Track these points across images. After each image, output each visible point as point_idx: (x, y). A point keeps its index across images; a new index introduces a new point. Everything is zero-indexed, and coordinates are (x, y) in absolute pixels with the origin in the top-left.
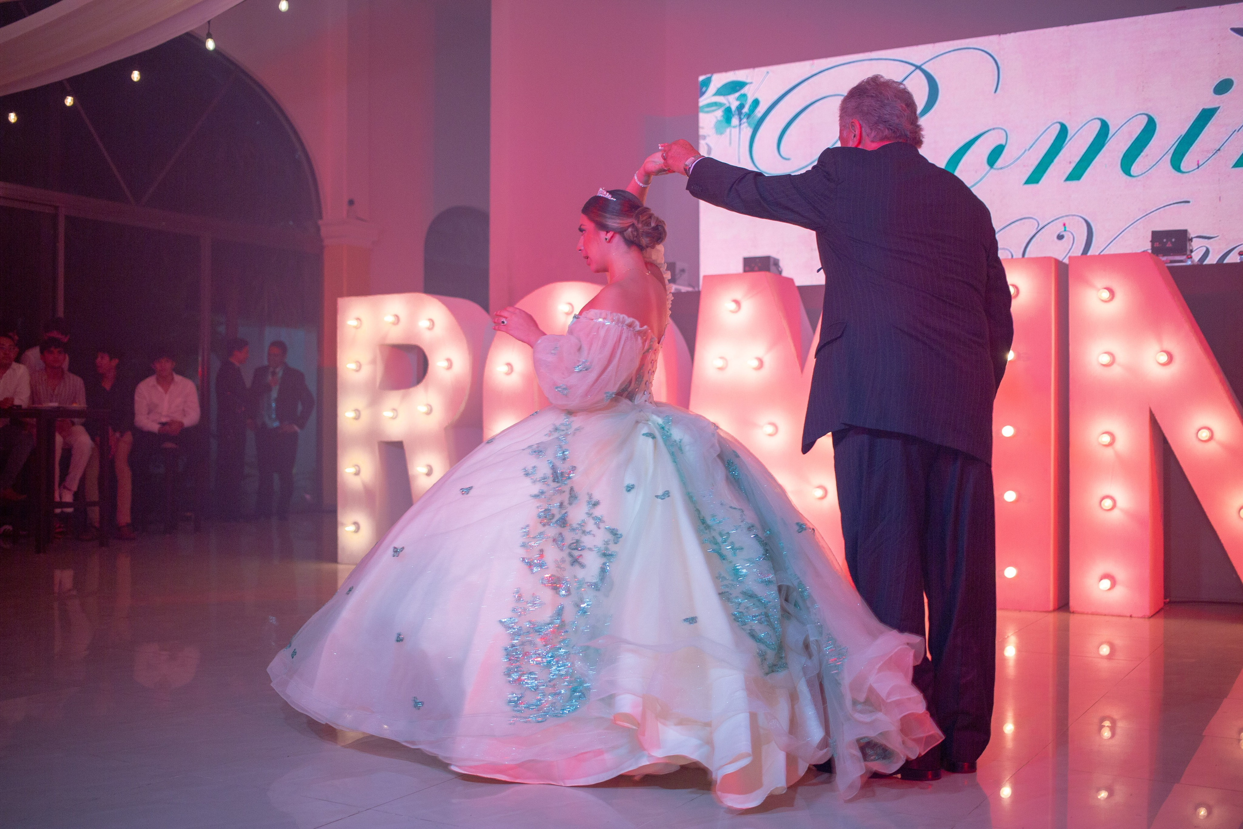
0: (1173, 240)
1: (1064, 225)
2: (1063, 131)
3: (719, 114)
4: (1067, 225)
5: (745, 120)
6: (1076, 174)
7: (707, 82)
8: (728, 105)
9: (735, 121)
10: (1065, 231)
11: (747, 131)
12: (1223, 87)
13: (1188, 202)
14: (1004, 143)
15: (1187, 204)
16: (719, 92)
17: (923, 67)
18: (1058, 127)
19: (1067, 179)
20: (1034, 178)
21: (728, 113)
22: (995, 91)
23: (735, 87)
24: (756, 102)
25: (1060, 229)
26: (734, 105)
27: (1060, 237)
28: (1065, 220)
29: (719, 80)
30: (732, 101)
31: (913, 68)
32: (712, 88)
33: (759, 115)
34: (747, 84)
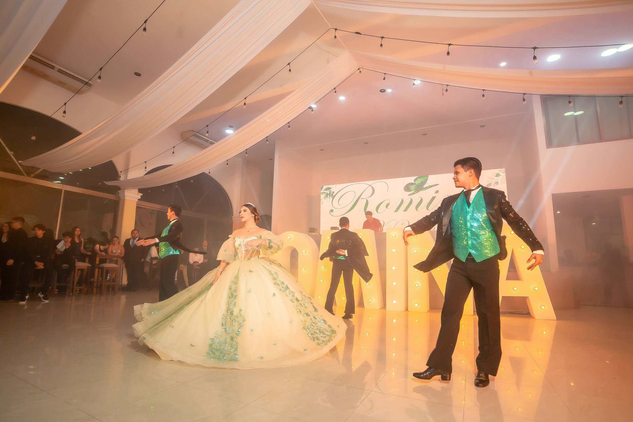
2: (402, 201)
3: (325, 194)
4: (404, 221)
5: (331, 196)
6: (406, 210)
7: (322, 188)
9: (329, 196)
11: (331, 199)
12: (437, 192)
14: (389, 203)
16: (324, 190)
17: (371, 185)
19: (404, 211)
20: (397, 210)
21: (327, 195)
22: (387, 191)
23: (329, 189)
24: (333, 192)
27: (402, 224)
29: (325, 187)
30: (328, 192)
31: (369, 186)
32: (324, 189)
33: (334, 195)
34: (331, 188)
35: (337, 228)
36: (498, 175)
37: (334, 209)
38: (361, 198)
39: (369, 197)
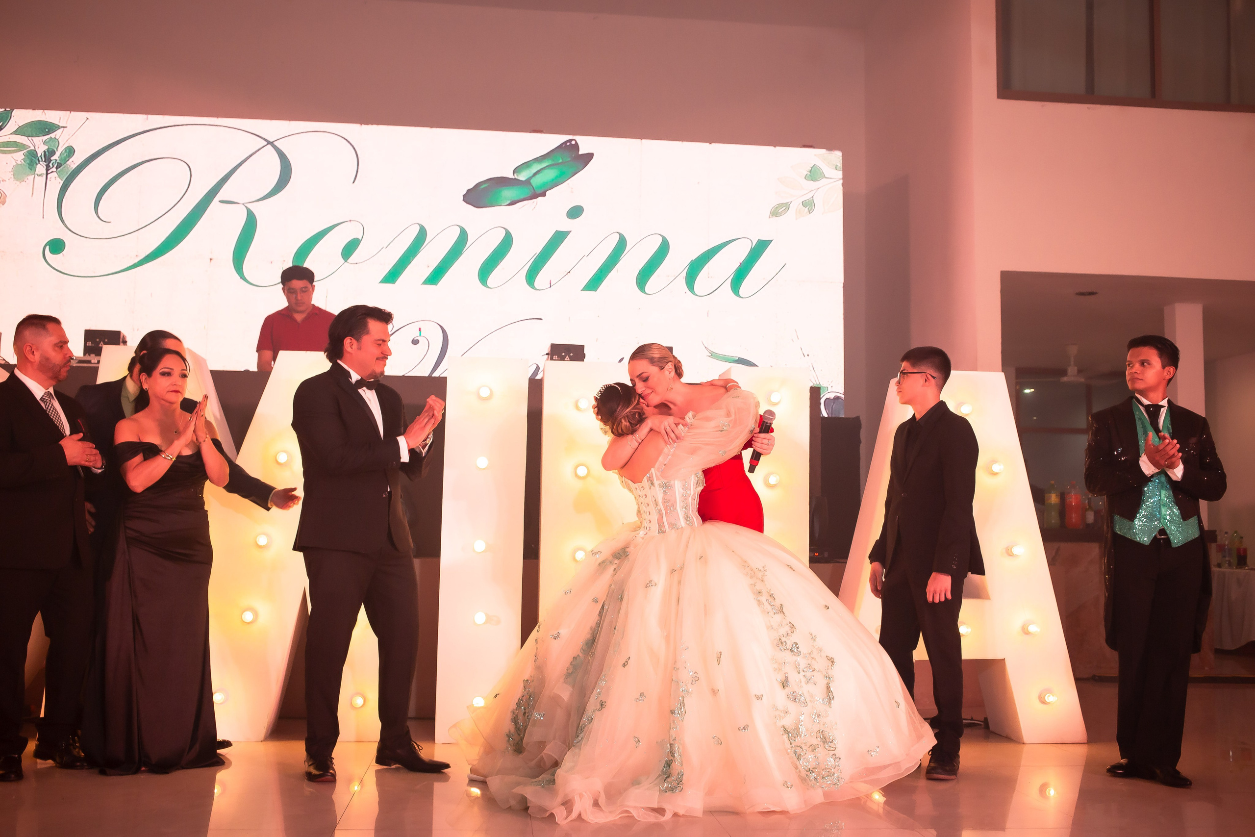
0: (572, 354)
1: (420, 330)
2: (422, 233)
3: (20, 156)
4: (421, 330)
5: (54, 169)
6: (434, 278)
7: (7, 117)
8: (34, 149)
9: (41, 168)
10: (420, 336)
11: (56, 182)
12: (575, 212)
13: (541, 319)
14: (360, 239)
15: (541, 320)
16: (19, 131)
17: (275, 143)
18: (417, 229)
19: (425, 283)
20: (392, 277)
21: (32, 158)
22: (353, 183)
23: (46, 128)
24: (70, 151)
25: (415, 334)
26: (41, 149)
27: (415, 342)
28: (420, 325)
29: (21, 117)
30: (39, 144)
31: (266, 143)
32: (11, 126)
33: (74, 166)
34: (58, 127)
35: (122, 336)
36: (814, 174)
37: (67, 237)
38: (222, 195)
39: (258, 200)
